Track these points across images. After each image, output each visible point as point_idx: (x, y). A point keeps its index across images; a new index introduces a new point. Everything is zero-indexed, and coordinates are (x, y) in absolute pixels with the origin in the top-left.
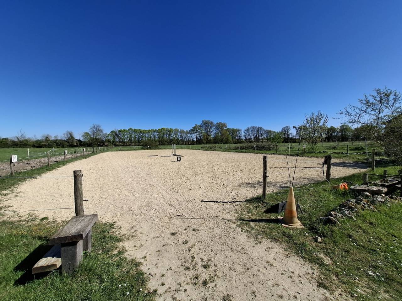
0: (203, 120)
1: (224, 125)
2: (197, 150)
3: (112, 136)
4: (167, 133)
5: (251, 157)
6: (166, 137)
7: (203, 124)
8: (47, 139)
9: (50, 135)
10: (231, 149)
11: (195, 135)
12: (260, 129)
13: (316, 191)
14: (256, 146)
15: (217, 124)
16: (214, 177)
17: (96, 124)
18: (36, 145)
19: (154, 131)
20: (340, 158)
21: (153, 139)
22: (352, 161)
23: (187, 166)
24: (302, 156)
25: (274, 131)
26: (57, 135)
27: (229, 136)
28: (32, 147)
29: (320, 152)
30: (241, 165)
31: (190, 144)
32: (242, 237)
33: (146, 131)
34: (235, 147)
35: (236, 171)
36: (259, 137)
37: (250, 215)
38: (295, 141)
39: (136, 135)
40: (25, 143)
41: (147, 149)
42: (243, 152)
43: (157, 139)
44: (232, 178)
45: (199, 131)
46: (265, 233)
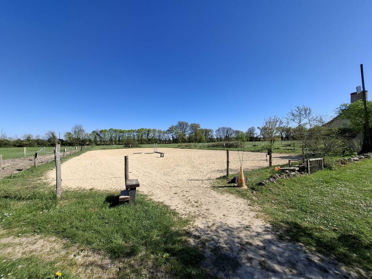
0: (179, 121)
1: (198, 126)
2: (174, 148)
3: (94, 136)
4: (145, 133)
6: (144, 137)
7: (179, 125)
8: (28, 139)
10: (204, 147)
11: (172, 134)
12: (229, 129)
13: (261, 172)
14: (226, 145)
15: (192, 125)
16: (193, 167)
17: (78, 124)
18: (16, 144)
19: (133, 131)
20: (289, 153)
21: (133, 138)
22: (296, 155)
23: (170, 160)
24: (262, 152)
25: (241, 131)
26: (39, 135)
27: (203, 135)
28: (13, 146)
29: (275, 149)
30: (213, 159)
31: (167, 143)
32: (214, 193)
33: (126, 131)
34: (208, 145)
35: (209, 163)
36: (228, 136)
37: (219, 185)
38: (260, 139)
39: (117, 135)
40: (6, 142)
41: (129, 147)
42: (215, 149)
43: (136, 138)
44: (207, 167)
45: (175, 131)
46: (227, 191)
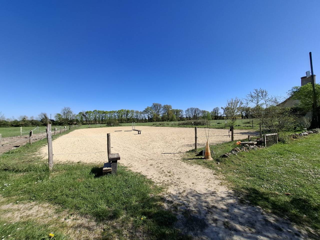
0: (154, 103)
1: (170, 107)
2: (150, 126)
3: (80, 117)
4: (125, 113)
5: (190, 130)
6: (124, 117)
7: (153, 106)
8: (24, 120)
9: (27, 116)
10: (175, 125)
11: (147, 114)
12: (197, 110)
13: (224, 146)
14: (194, 123)
15: (164, 106)
16: (166, 142)
17: (67, 107)
18: (14, 125)
19: (114, 112)
20: (248, 129)
21: (114, 118)
22: (255, 131)
23: (146, 137)
24: (225, 129)
25: (207, 111)
26: (33, 116)
27: (174, 115)
28: (11, 126)
29: (236, 126)
30: (183, 136)
31: (143, 122)
32: (184, 164)
33: (108, 112)
34: (179, 123)
35: (180, 138)
36: (196, 116)
37: (188, 157)
38: (223, 118)
39: (100, 116)
40: (5, 123)
41: (111, 126)
42: (184, 127)
43: (117, 118)
44: (178, 142)
45: (150, 111)
46: (195, 162)
